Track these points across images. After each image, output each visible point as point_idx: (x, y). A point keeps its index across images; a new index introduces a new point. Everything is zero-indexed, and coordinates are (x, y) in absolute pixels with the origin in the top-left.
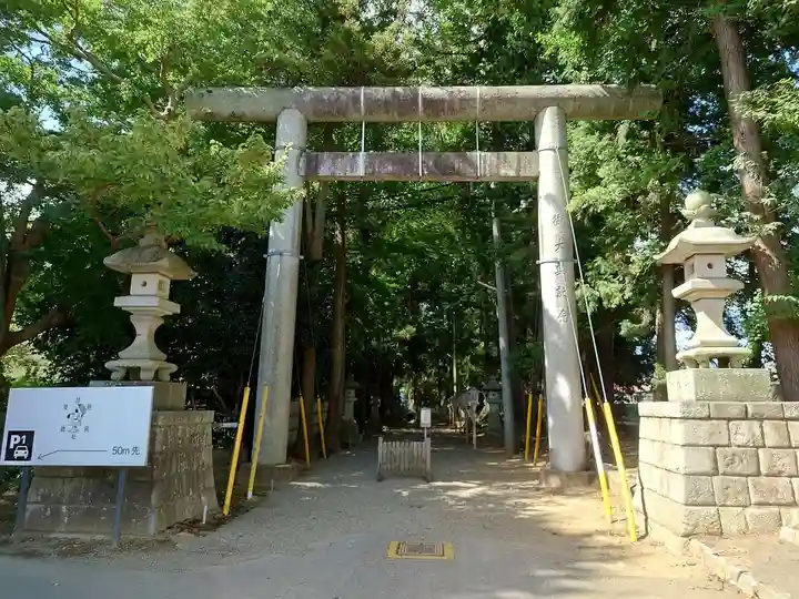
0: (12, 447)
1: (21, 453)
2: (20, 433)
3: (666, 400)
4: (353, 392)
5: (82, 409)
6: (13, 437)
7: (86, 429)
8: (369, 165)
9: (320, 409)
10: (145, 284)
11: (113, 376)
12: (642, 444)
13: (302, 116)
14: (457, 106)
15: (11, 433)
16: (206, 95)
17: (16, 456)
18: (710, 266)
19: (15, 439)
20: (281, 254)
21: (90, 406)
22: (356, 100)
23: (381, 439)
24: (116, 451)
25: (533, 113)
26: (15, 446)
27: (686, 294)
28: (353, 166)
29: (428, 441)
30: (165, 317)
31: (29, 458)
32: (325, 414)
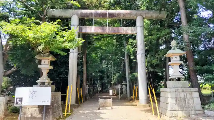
0: (17, 101)
1: (20, 103)
2: (19, 98)
3: (167, 88)
4: (88, 86)
5: (34, 92)
6: (17, 99)
7: (36, 97)
8: (95, 29)
10: (45, 62)
11: (38, 84)
12: (161, 98)
14: (117, 15)
15: (17, 98)
16: (53, 11)
17: (18, 103)
18: (176, 58)
19: (18, 100)
20: (73, 52)
21: (36, 92)
23: (99, 98)
24: (43, 102)
25: (135, 17)
26: (18, 101)
27: (171, 64)
28: (91, 30)
30: (49, 70)
31: (22, 104)
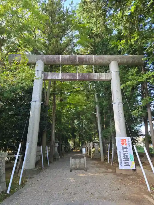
4: (57, 144)
8: (62, 76)
9: (47, 149)
13: (43, 63)
14: (88, 60)
16: (15, 56)
20: (36, 101)
22: (59, 58)
23: (71, 158)
25: (109, 63)
28: (58, 76)
29: (85, 158)
32: (49, 150)
